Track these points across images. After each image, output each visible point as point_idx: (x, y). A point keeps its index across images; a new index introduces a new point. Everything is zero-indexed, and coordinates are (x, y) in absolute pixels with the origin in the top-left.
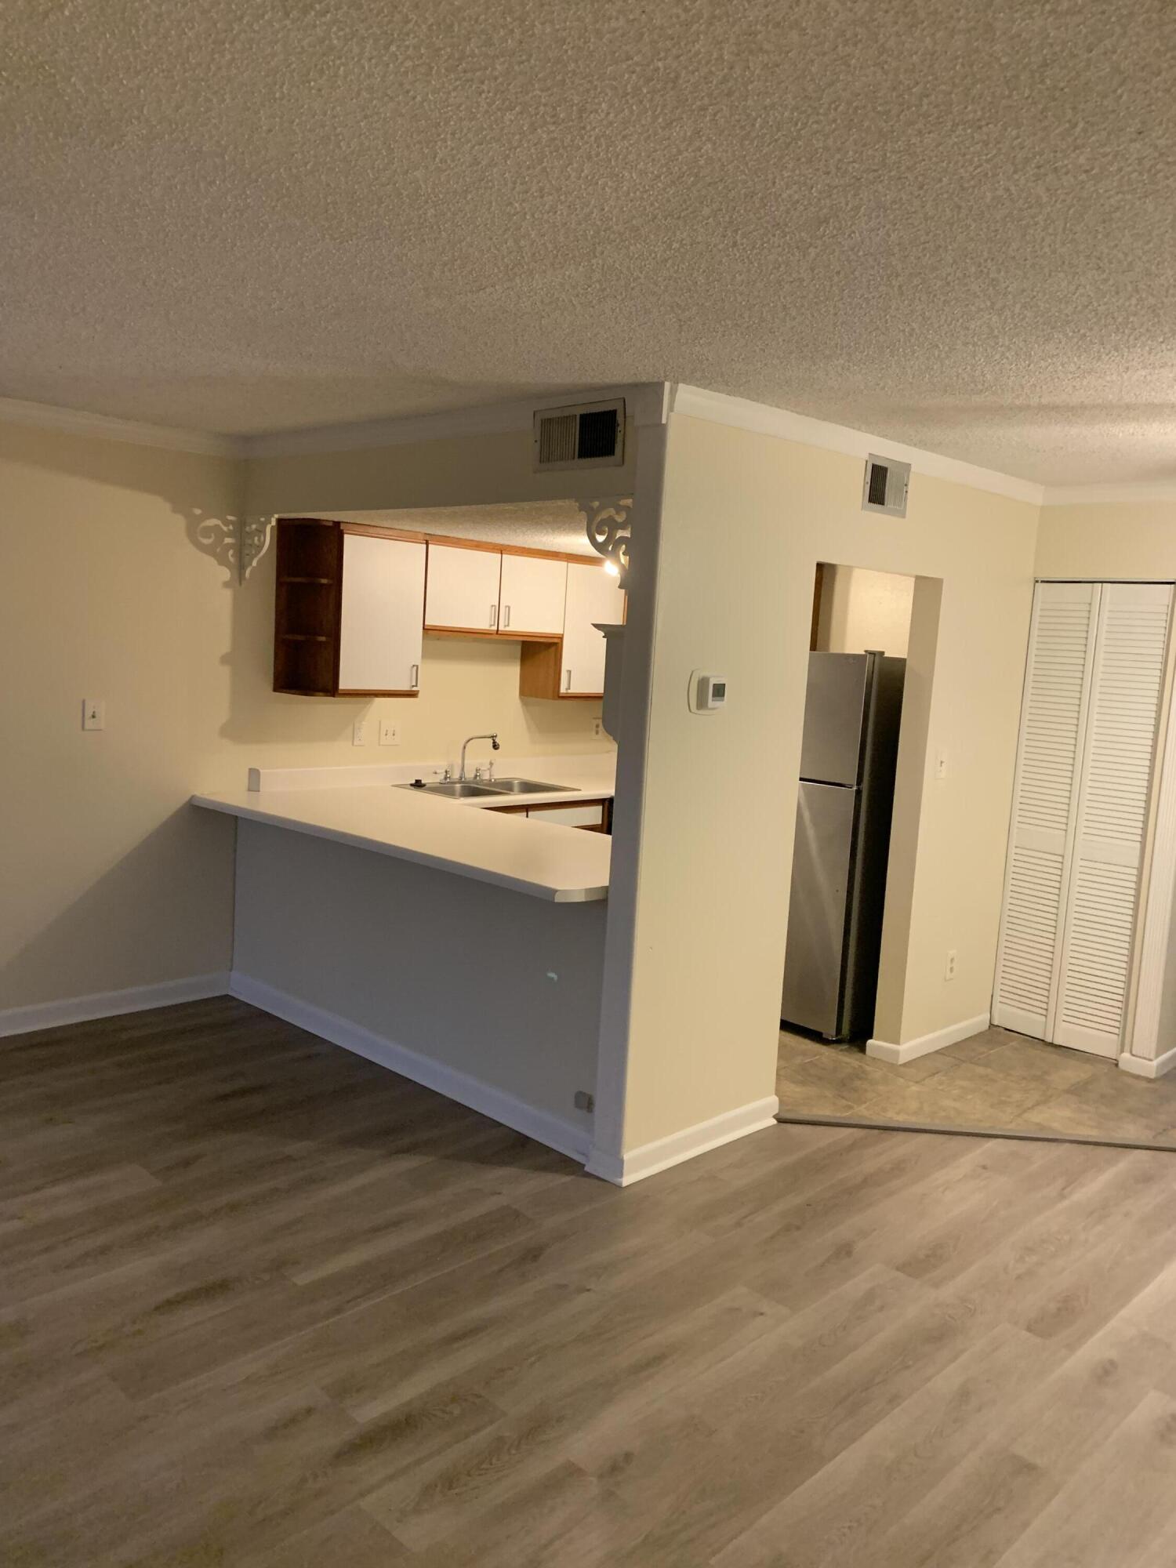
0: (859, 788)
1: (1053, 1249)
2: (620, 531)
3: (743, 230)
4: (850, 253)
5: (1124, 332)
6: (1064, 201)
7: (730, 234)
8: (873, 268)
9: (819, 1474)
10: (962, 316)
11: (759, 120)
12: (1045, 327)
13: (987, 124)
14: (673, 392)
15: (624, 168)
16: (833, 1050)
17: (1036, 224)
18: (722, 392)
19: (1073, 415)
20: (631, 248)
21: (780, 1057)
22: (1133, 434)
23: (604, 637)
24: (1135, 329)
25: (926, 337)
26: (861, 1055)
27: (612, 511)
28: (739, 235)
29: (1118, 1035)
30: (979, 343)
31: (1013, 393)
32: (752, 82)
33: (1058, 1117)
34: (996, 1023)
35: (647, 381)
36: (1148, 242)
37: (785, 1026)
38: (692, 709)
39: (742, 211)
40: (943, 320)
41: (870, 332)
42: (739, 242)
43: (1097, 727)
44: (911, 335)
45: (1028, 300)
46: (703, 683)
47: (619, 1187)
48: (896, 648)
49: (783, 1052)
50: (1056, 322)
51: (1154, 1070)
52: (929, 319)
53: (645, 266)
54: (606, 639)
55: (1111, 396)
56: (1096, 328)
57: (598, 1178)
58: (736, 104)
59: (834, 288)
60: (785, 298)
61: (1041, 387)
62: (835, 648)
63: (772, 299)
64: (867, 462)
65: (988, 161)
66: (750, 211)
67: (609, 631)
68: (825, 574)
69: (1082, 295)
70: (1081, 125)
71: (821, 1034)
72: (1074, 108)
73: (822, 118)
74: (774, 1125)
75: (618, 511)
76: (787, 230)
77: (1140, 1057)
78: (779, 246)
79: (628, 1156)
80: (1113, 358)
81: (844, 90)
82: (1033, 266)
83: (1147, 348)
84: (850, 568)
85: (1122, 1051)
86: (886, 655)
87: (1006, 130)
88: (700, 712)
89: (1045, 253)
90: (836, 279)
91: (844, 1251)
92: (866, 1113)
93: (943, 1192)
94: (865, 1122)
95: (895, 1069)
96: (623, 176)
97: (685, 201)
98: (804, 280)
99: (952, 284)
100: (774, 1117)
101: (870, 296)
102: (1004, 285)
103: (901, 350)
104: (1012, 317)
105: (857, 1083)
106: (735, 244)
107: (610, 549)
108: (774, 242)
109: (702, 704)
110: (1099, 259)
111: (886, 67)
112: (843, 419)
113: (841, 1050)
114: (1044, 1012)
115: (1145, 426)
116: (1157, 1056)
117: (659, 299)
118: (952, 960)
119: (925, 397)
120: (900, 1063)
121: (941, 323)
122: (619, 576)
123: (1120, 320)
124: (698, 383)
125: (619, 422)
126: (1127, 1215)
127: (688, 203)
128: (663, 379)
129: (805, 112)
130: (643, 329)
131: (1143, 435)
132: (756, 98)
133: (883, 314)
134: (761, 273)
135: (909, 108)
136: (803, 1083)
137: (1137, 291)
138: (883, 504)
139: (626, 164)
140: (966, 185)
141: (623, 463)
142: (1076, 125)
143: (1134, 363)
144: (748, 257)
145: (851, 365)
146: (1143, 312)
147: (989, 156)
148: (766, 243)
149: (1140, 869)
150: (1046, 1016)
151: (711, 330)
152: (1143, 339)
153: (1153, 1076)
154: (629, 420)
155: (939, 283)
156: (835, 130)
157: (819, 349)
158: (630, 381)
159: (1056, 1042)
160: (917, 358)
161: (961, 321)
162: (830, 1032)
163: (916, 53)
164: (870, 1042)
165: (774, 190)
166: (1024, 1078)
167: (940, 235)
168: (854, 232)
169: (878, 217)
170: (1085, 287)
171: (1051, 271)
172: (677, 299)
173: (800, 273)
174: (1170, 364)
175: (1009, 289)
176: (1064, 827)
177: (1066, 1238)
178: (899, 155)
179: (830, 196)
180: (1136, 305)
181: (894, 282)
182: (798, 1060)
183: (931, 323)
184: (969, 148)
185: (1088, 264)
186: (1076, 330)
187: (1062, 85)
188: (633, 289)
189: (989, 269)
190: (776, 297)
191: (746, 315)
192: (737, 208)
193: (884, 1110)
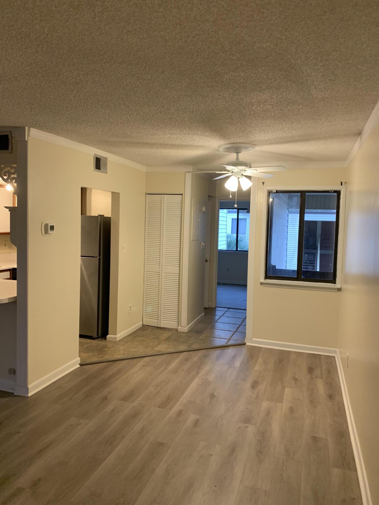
0: (99, 258)
1: (164, 384)
2: (12, 175)
3: (52, 83)
4: (86, 94)
5: (163, 124)
6: (145, 87)
7: (48, 83)
8: (93, 98)
9: (103, 465)
10: (120, 115)
11: (56, 51)
12: (143, 120)
13: (123, 64)
14: (29, 130)
15: (11, 58)
16: (96, 341)
17: (138, 92)
18: (46, 132)
19: (152, 146)
20: (14, 83)
21: (80, 346)
22: (168, 152)
23: (9, 211)
24: (166, 123)
25: (110, 120)
26: (105, 341)
27: (9, 168)
28: (51, 84)
29: (177, 322)
30: (125, 123)
31: (135, 138)
32: (54, 40)
33: (163, 348)
34: (144, 324)
35: (19, 126)
36: (167, 101)
37: (81, 336)
38: (43, 234)
39: (52, 77)
40: (114, 116)
41: (93, 117)
42: (51, 86)
43: (165, 235)
44: (105, 119)
45: (138, 112)
46: (46, 225)
47: (28, 397)
48: (108, 214)
49: (81, 344)
50: (145, 119)
51: (187, 330)
52: (110, 115)
53: (19, 89)
54: (9, 212)
55: (161, 141)
56: (156, 122)
57: (19, 396)
58: (49, 45)
59: (82, 103)
60: (66, 104)
61: (143, 137)
62: (88, 214)
63: (62, 104)
64: (94, 156)
65: (124, 73)
66: (54, 77)
67: (11, 209)
68: (84, 191)
69: (152, 113)
70: (148, 68)
71: (92, 336)
72: (146, 63)
73: (76, 54)
74: (79, 367)
75: (12, 168)
76: (66, 84)
77: (183, 327)
78: (64, 89)
79: (29, 386)
80: (161, 131)
81: (82, 47)
82: (138, 103)
83: (169, 129)
84: (91, 189)
85: (178, 326)
86: (105, 216)
87: (128, 66)
88: (47, 235)
89: (141, 100)
90: (82, 101)
91: (105, 399)
92: (108, 357)
93: (133, 375)
94: (108, 360)
95: (116, 343)
96: (11, 61)
97: (33, 71)
98: (72, 100)
99: (116, 106)
100: (79, 364)
101: (93, 107)
102: (131, 108)
103: (103, 123)
104: (134, 117)
105: (105, 349)
106: (49, 87)
107: (9, 181)
108: (62, 88)
109: (46, 232)
110: (155, 103)
111: (94, 43)
112: (85, 142)
113: (99, 340)
114: (157, 319)
115: (171, 151)
116: (187, 326)
117: (24, 100)
118: (131, 307)
119: (110, 138)
120: (117, 341)
121: (114, 117)
122: (14, 191)
123: (162, 120)
124: (37, 128)
125: (10, 139)
126: (183, 370)
127: (34, 72)
128: (25, 126)
129: (71, 51)
130: (18, 109)
131: (171, 153)
132: (55, 45)
133: (97, 112)
134: (58, 96)
135: (101, 56)
136: (88, 352)
137: (166, 113)
138: (100, 169)
139: (12, 57)
140: (119, 79)
141: (12, 152)
142: (146, 68)
143: (167, 133)
144: (54, 91)
145: (88, 126)
146: (167, 119)
147: (124, 72)
148: (60, 87)
149: (179, 274)
150: (158, 320)
151: (42, 112)
152: (168, 126)
153: (186, 331)
154: (13, 139)
155: (113, 105)
156: (80, 58)
157: (78, 121)
158: (13, 126)
159: (161, 327)
160: (108, 126)
161: (119, 116)
162: (95, 335)
163: (102, 41)
164: (108, 336)
165: (62, 72)
166: (153, 339)
167: (112, 92)
168: (87, 88)
169: (94, 84)
170: (152, 111)
171: (143, 105)
172: (30, 101)
173: (71, 98)
174: (175, 134)
175: (132, 109)
176: (159, 264)
177: (167, 380)
178: (99, 68)
179: (79, 76)
180: (166, 117)
181: (99, 103)
182: (86, 346)
183: (111, 116)
184: (118, 69)
185: (153, 104)
186: (151, 122)
187: (142, 57)
188: (14, 96)
189: (126, 103)
190: (63, 104)
191: (54, 108)
192: (50, 76)
193: (114, 355)
